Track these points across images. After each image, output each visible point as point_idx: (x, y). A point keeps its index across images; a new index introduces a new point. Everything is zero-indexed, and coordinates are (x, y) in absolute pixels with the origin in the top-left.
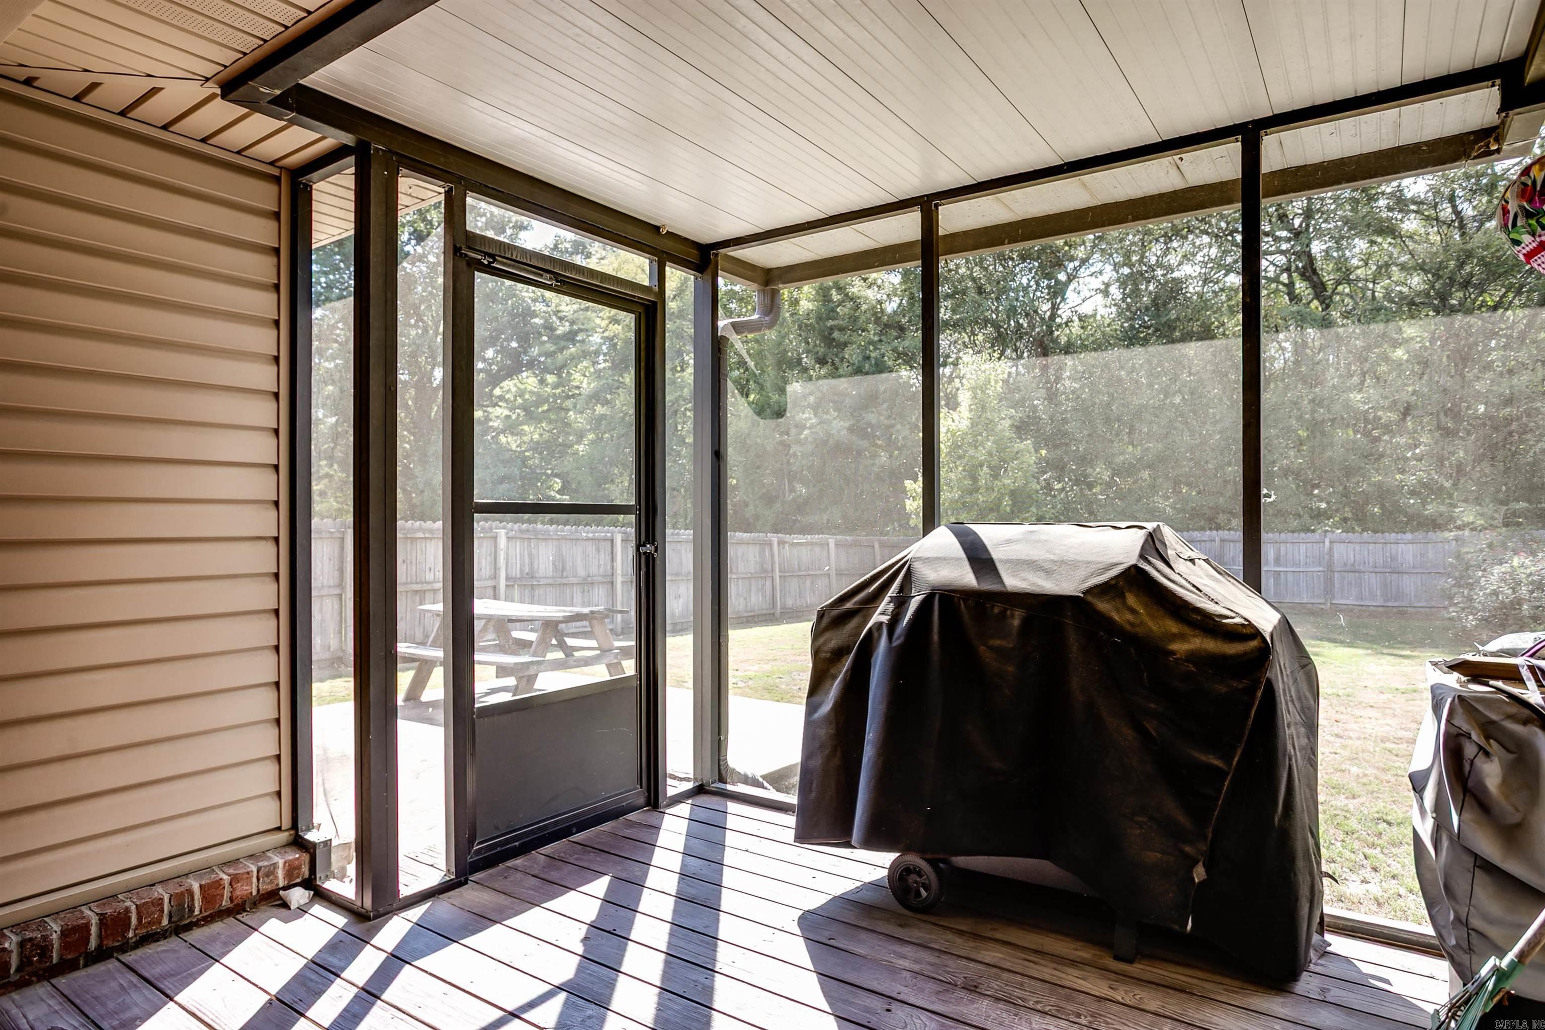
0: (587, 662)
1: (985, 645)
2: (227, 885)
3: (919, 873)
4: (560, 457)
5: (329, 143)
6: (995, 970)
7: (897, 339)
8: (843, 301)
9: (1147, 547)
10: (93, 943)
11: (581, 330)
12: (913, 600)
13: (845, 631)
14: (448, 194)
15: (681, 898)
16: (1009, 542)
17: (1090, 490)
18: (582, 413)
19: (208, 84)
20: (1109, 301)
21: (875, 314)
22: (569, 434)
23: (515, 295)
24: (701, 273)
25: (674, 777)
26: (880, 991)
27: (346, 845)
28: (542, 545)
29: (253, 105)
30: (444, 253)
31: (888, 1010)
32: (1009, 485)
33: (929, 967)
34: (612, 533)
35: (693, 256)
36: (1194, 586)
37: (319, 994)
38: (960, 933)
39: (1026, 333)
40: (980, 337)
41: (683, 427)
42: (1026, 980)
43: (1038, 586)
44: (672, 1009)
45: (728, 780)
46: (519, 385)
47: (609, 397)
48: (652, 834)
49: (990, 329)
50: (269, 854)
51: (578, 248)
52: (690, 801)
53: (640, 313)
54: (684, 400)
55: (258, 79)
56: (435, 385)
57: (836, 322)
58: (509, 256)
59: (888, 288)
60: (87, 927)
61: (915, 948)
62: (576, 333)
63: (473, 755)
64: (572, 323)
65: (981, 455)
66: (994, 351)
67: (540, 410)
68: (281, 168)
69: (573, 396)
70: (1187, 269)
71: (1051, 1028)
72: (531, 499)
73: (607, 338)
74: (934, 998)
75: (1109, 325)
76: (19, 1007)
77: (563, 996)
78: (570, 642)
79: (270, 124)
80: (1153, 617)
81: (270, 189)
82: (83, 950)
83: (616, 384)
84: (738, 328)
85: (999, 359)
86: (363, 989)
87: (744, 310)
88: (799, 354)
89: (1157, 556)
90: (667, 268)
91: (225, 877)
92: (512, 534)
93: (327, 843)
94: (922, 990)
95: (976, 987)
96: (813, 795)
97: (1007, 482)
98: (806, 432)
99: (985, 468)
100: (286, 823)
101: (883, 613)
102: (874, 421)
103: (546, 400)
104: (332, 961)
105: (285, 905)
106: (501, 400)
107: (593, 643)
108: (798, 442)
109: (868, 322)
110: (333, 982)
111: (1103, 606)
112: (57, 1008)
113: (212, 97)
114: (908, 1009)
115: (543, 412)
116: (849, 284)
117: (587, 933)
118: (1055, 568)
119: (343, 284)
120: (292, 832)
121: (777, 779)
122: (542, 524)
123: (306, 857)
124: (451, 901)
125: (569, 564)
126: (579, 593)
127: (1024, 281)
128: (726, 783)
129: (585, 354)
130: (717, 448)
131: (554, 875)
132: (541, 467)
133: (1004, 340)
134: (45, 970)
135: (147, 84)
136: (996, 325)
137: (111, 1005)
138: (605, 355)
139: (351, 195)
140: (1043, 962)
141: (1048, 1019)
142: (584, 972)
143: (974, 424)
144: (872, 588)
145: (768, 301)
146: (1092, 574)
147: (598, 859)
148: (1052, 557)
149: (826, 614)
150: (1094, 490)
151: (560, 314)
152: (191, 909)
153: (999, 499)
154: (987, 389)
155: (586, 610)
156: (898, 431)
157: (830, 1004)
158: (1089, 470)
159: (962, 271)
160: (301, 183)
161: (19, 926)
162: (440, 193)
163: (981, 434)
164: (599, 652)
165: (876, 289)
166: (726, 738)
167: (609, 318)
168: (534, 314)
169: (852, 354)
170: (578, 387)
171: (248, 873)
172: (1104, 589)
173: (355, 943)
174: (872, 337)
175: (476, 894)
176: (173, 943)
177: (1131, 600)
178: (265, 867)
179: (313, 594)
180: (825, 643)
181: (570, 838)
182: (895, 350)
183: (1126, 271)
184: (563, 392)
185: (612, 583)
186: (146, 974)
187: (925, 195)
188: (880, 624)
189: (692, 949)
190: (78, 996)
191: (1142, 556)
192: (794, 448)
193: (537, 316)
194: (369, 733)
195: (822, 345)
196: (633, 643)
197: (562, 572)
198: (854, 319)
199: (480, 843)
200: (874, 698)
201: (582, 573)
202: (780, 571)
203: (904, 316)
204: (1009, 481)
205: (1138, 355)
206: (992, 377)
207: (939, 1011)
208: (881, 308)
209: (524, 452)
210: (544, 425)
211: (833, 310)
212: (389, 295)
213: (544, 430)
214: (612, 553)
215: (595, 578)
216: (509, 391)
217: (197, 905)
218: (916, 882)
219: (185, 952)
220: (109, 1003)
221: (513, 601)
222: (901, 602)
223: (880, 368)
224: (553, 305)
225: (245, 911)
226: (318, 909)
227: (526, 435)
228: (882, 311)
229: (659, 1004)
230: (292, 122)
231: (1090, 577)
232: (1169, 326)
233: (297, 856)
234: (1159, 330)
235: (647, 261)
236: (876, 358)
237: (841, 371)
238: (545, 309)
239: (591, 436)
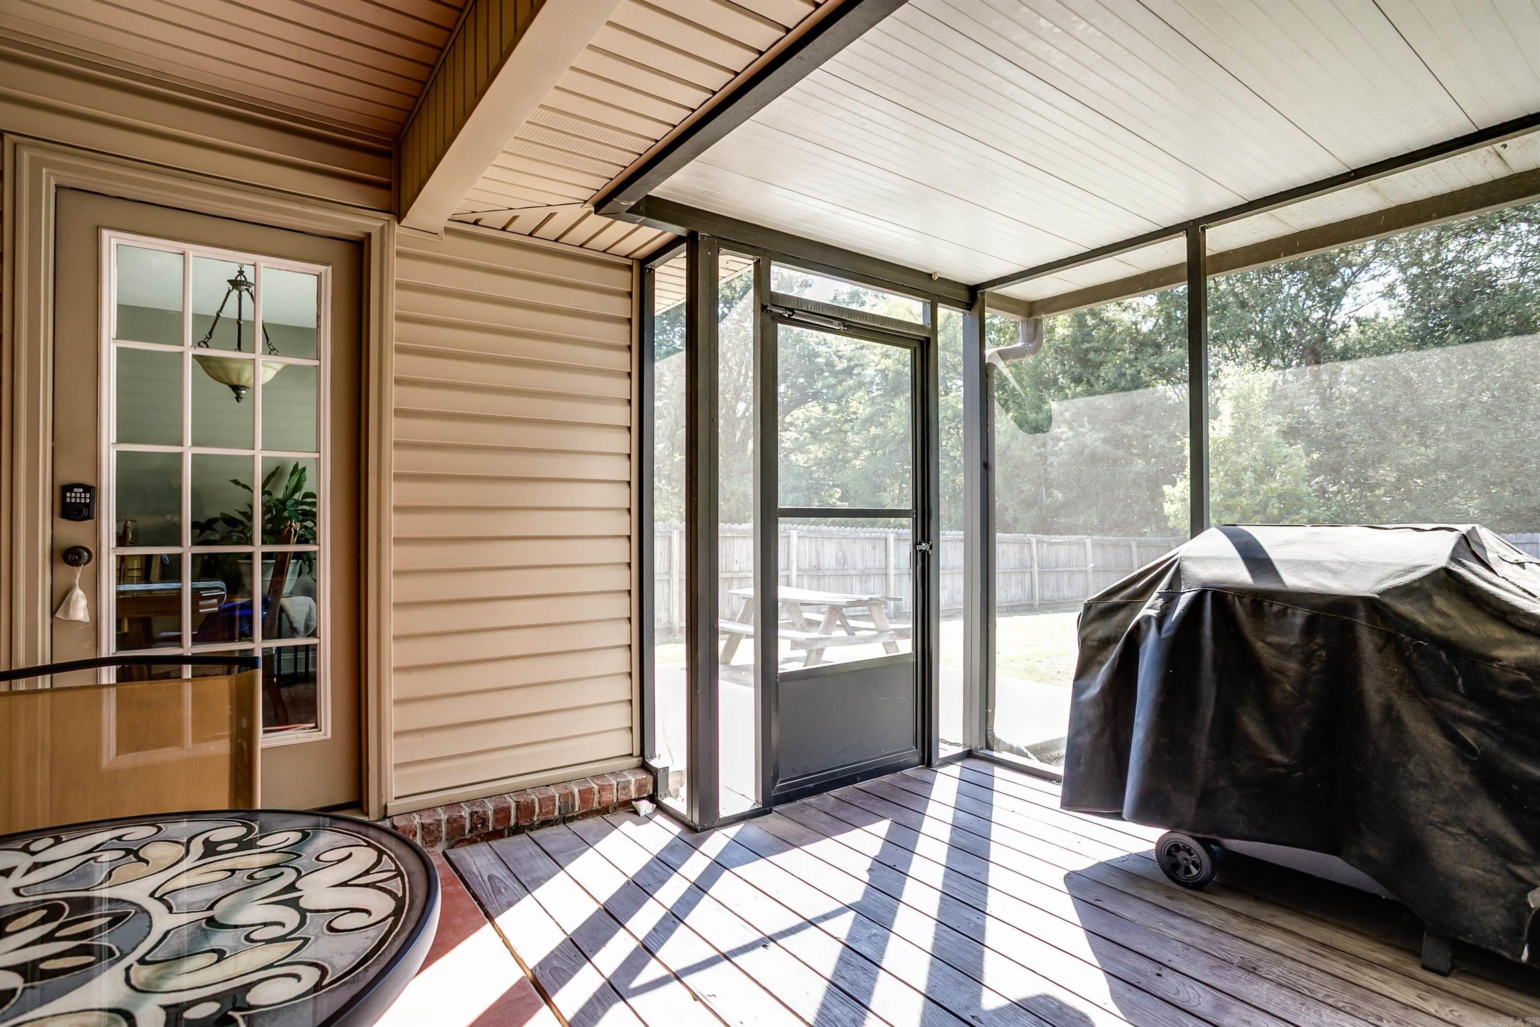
0: (866, 640)
1: (1263, 641)
2: (596, 792)
3: (1189, 851)
4: (840, 471)
5: (668, 236)
6: (1276, 956)
7: (1153, 356)
8: (1098, 325)
9: (1460, 549)
10: (513, 822)
11: (857, 365)
12: (1183, 596)
13: (1112, 623)
14: (757, 264)
15: (953, 846)
16: (1288, 543)
17: (1372, 491)
18: (858, 433)
19: (586, 205)
20: (1394, 302)
21: (1130, 334)
22: (847, 451)
23: (801, 341)
24: (969, 310)
25: (946, 742)
26: (1150, 956)
27: (680, 772)
28: (827, 542)
29: (615, 215)
30: (754, 311)
31: (1159, 975)
32: (1276, 489)
33: (1203, 942)
34: (886, 533)
35: (964, 296)
36: (1524, 590)
37: (663, 882)
38: (1236, 914)
39: (1295, 342)
40: (1243, 349)
41: (947, 443)
42: (1313, 971)
43: (1324, 586)
44: (949, 941)
45: (995, 749)
46: (806, 413)
47: (882, 419)
48: (926, 788)
49: (1253, 340)
50: (625, 773)
51: (854, 296)
52: (960, 763)
53: (915, 348)
54: (948, 420)
55: (620, 196)
56: (738, 416)
57: (1092, 344)
58: (805, 309)
59: (1143, 310)
60: (509, 808)
61: (1186, 921)
62: (853, 368)
63: (777, 710)
64: (850, 360)
65: (1243, 460)
66: (1259, 361)
67: (823, 433)
68: (633, 259)
69: (851, 421)
70: (1497, 262)
71: (1346, 1025)
72: (815, 505)
73: (880, 370)
74: (1207, 972)
75: (1394, 327)
76: (471, 857)
77: (852, 914)
78: (852, 623)
79: (627, 227)
80: (1469, 621)
81: (625, 275)
82: (507, 824)
83: (888, 409)
84: (1003, 355)
85: (1264, 368)
86: (694, 883)
87: (1003, 339)
88: (1055, 375)
89: (1473, 558)
90: (939, 309)
91: (595, 786)
92: (801, 534)
93: (666, 769)
94: (1195, 962)
95: (1254, 968)
96: (1082, 769)
97: (1274, 485)
98: (1061, 444)
99: (1249, 473)
100: (636, 752)
101: (1151, 608)
102: (1130, 432)
103: (828, 424)
104: (672, 859)
105: (636, 812)
106: (791, 426)
107: (872, 625)
108: (1055, 454)
109: (1124, 341)
110: (672, 875)
111: (1405, 608)
112: (493, 861)
113: (589, 213)
114: (1181, 977)
115: (826, 434)
116: (1104, 310)
117: (871, 865)
118: (1344, 568)
119: (668, 342)
120: (641, 758)
121: (1040, 751)
122: (825, 526)
123: (650, 779)
124: (759, 825)
125: (849, 559)
126: (858, 583)
127: (1293, 291)
128: (993, 750)
129: (860, 385)
130: (986, 460)
131: (842, 814)
132: (824, 479)
133: (1270, 349)
134: (486, 834)
135: (546, 212)
136: (1261, 336)
137: (525, 866)
138: (877, 385)
139: (684, 274)
140: (1332, 957)
141: (1341, 1015)
142: (869, 897)
143: (1237, 431)
144: (1140, 584)
145: (1031, 330)
146: (1390, 575)
147: (879, 805)
148: (1340, 558)
149: (1093, 606)
150: (1377, 492)
151: (839, 354)
152: (573, 807)
153: (1264, 502)
154: (1250, 398)
155: (866, 597)
156: (1155, 440)
157: (1099, 960)
158: (1371, 473)
159: (1223, 287)
160: (646, 268)
161: (470, 802)
162: (749, 265)
163: (1244, 441)
164: (876, 632)
165: (1131, 312)
166: (993, 712)
167: (881, 354)
168: (817, 355)
169: (1107, 372)
170: (855, 413)
171: (611, 785)
172: (1406, 591)
173: (688, 848)
174: (1128, 356)
175: (779, 822)
176: (561, 829)
177: (1440, 602)
178: (622, 782)
179: (656, 578)
180: (1091, 633)
181: (855, 785)
182: (1151, 366)
183: (1415, 270)
184: (842, 417)
185: (886, 574)
186: (545, 848)
187: (1191, 220)
188: (1148, 618)
189: (964, 890)
190: (505, 856)
191: (1453, 558)
192: (1051, 459)
193: (819, 356)
194: (697, 688)
195: (1078, 366)
196: (910, 626)
197: (844, 565)
198: (1108, 341)
199: (780, 782)
200: (1143, 683)
201: (860, 566)
202: (1039, 567)
203: (1160, 334)
204: (1276, 485)
205: (1434, 356)
206: (1257, 387)
207: (1215, 986)
208: (1136, 329)
209: (809, 467)
210: (826, 444)
211: (1089, 334)
212: (712, 347)
213: (826, 448)
214: (886, 550)
215: (871, 571)
216: (798, 418)
217: (576, 804)
218: (1186, 859)
219: (570, 836)
220: (524, 864)
221: (803, 587)
222: (1170, 597)
223: (1136, 384)
224: (834, 346)
225: (608, 812)
226: (659, 818)
227: (811, 453)
228: (1138, 331)
229: (936, 933)
230: (642, 224)
231: (1387, 578)
232: (1473, 323)
233: (644, 777)
234: (1461, 327)
235: (921, 304)
236: (1132, 375)
237: (1096, 388)
238: (827, 350)
239: (867, 453)
